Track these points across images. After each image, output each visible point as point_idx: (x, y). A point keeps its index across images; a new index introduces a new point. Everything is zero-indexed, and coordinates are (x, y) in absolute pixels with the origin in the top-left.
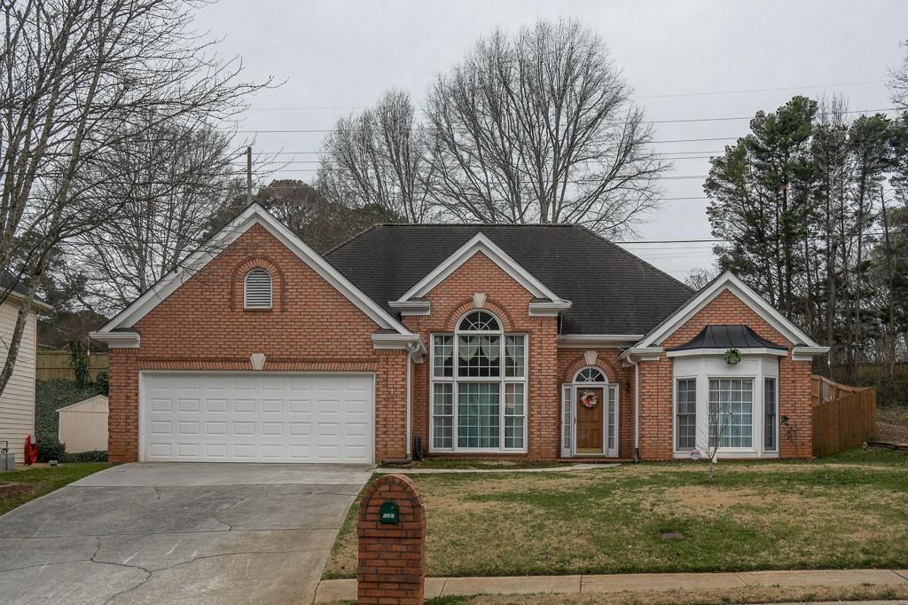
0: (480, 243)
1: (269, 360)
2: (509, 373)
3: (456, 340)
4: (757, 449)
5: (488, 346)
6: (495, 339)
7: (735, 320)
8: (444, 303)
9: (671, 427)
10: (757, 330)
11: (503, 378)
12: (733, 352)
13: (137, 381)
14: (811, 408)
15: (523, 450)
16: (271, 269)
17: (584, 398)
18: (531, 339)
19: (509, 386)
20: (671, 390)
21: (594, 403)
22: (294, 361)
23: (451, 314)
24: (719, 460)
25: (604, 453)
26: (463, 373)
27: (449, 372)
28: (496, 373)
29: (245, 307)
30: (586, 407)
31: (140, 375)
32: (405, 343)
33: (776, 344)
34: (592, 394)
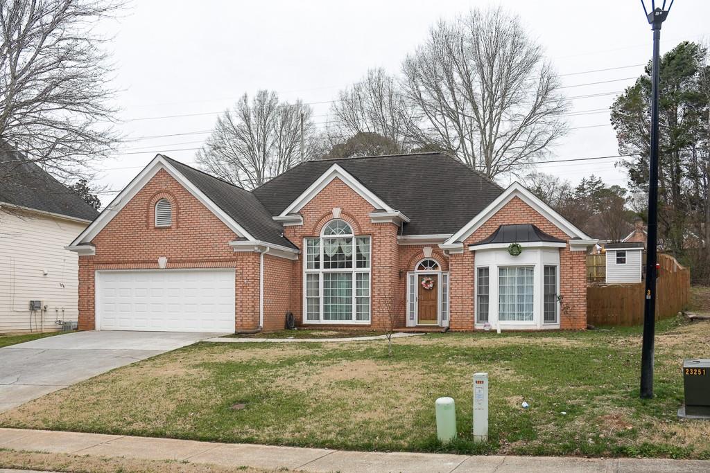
0: (335, 171)
1: (169, 262)
2: (359, 265)
3: (322, 241)
4: (537, 321)
5: (344, 246)
6: (349, 241)
7: (524, 220)
8: (312, 216)
9: (473, 305)
10: (541, 227)
11: (354, 269)
12: (514, 246)
13: (94, 277)
14: (585, 289)
15: (368, 322)
16: (170, 198)
17: (424, 282)
18: (373, 240)
19: (359, 275)
20: (473, 276)
21: (431, 286)
22: (184, 262)
23: (317, 223)
24: (502, 331)
25: (438, 324)
26: (326, 266)
27: (317, 266)
28: (349, 265)
29: (156, 226)
30: (426, 289)
31: (96, 273)
32: (252, 247)
33: (557, 238)
34: (430, 279)
